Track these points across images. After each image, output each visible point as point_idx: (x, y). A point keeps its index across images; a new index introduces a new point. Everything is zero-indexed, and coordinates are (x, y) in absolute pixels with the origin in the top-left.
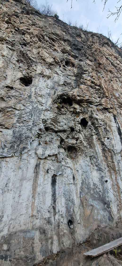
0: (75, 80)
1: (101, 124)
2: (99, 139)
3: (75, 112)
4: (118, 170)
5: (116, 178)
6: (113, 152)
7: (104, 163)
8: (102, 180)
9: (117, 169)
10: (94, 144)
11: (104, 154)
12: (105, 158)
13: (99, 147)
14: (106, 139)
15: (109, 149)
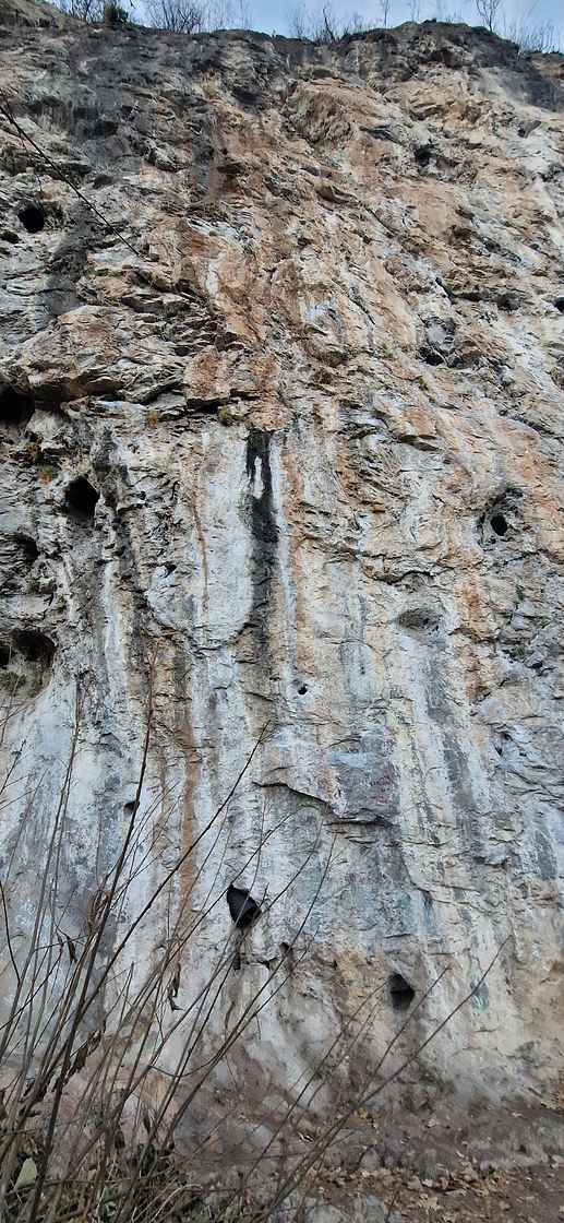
0: (45, 291)
1: (143, 496)
2: (125, 578)
3: (34, 454)
4: (206, 743)
5: (190, 785)
6: (187, 645)
7: (132, 706)
8: (106, 800)
9: (199, 735)
10: (102, 610)
11: (141, 655)
12: (138, 679)
13: (121, 621)
14: (161, 570)
15: (165, 628)
